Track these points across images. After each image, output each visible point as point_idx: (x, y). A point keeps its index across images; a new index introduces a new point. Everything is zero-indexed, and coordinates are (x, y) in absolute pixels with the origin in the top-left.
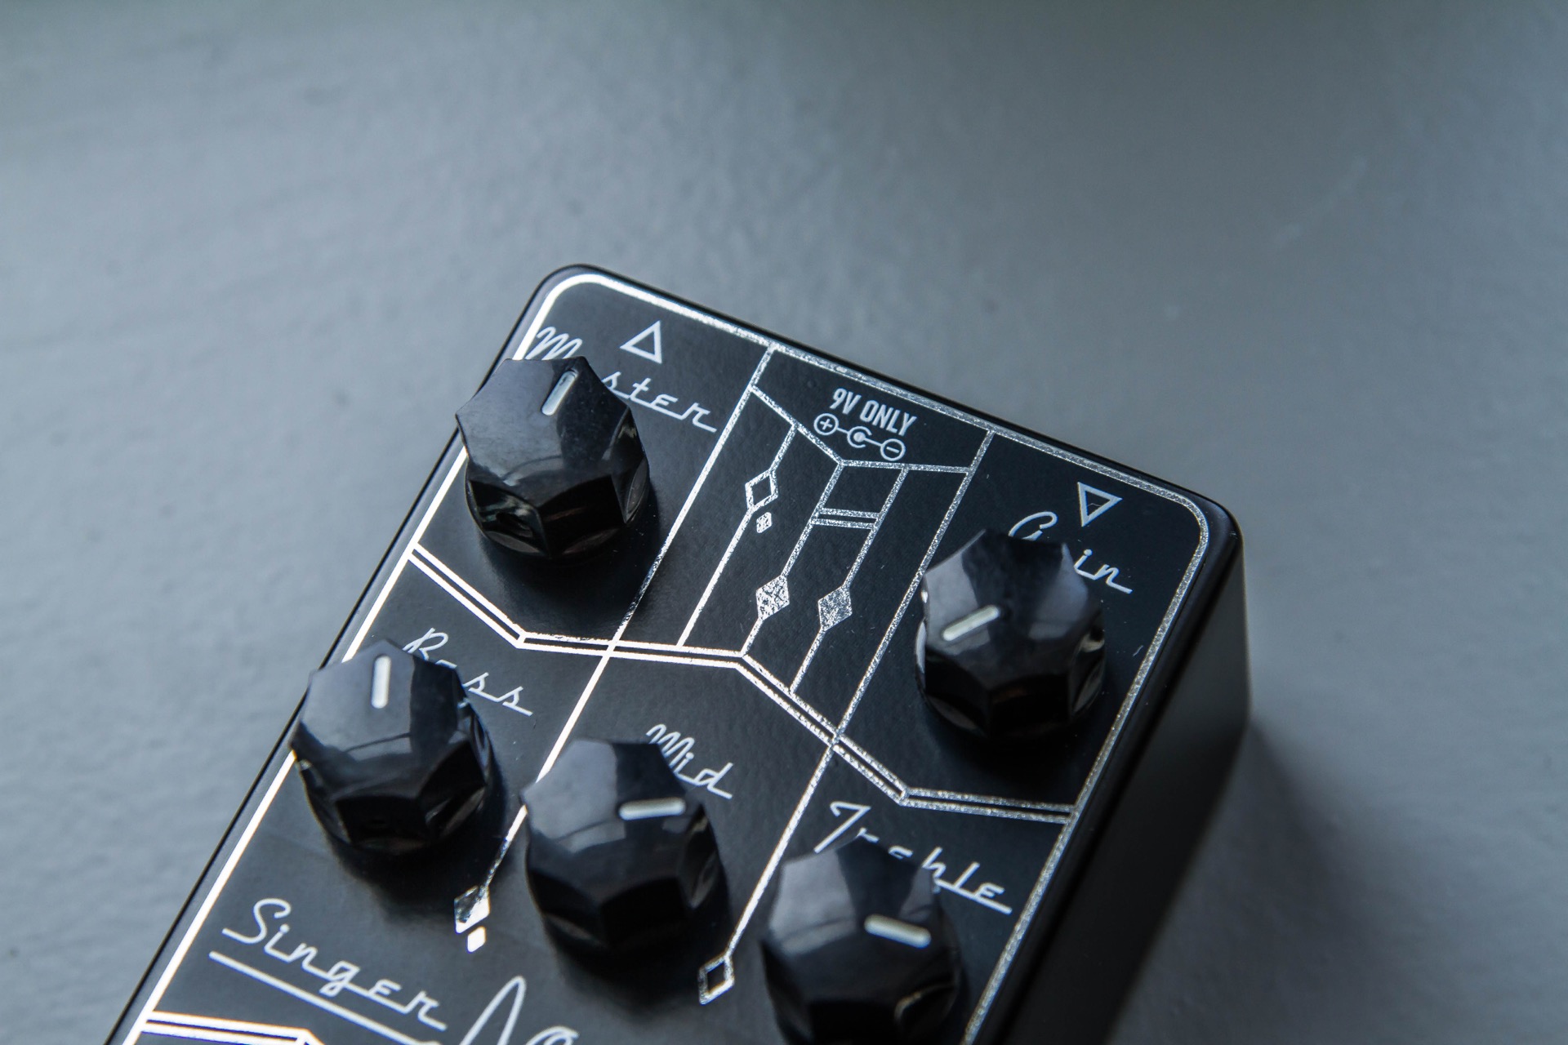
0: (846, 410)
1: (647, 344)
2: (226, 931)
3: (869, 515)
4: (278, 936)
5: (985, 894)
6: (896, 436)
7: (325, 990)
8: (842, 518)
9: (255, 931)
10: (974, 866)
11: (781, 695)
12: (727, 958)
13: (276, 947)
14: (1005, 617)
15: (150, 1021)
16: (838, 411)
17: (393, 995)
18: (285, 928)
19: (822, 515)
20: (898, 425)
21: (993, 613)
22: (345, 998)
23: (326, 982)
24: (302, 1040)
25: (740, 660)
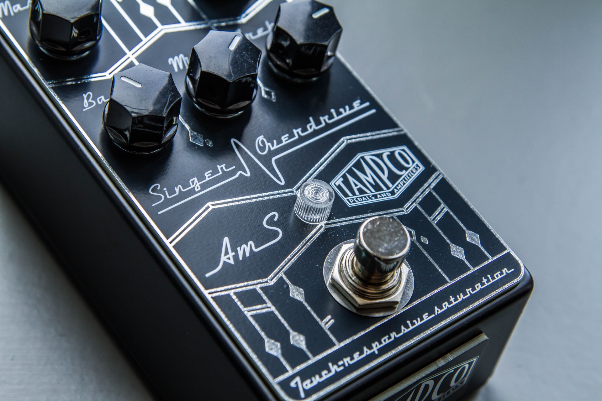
2: (153, 205)
4: (166, 192)
7: (197, 190)
9: (159, 198)
11: (182, 27)
12: (262, 88)
13: (170, 195)
15: (170, 243)
17: (213, 174)
18: (165, 189)
24: (210, 206)
25: (162, 30)
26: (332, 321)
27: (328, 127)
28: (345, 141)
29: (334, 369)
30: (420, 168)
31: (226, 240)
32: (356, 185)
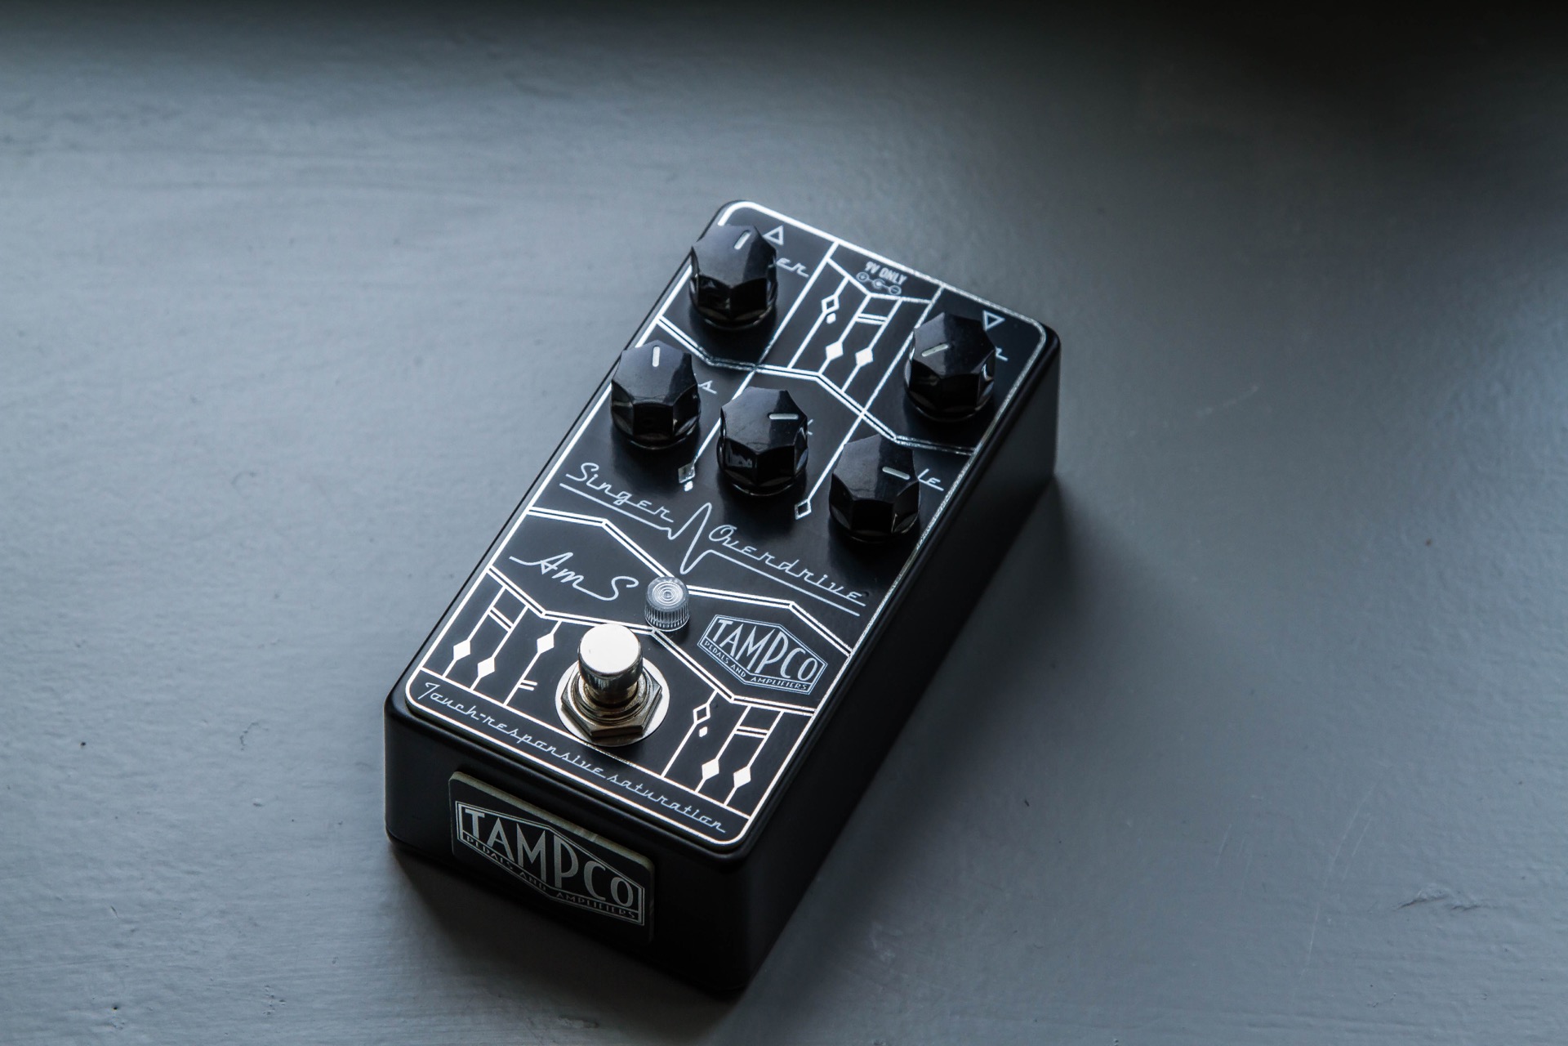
0: (873, 271)
1: (776, 236)
2: (568, 475)
3: (882, 318)
4: (593, 479)
5: (932, 482)
6: (897, 285)
7: (616, 503)
8: (872, 319)
9: (583, 476)
10: (927, 471)
11: (837, 392)
12: (808, 501)
13: (592, 483)
14: (952, 348)
15: (530, 511)
16: (869, 272)
17: (648, 507)
18: (596, 476)
19: (859, 317)
20: (898, 280)
21: (946, 347)
22: (625, 506)
23: (616, 499)
24: (604, 523)
25: (818, 377)
26: (532, 689)
27: (800, 582)
28: (791, 605)
29: (472, 712)
30: (806, 690)
31: (570, 555)
32: (733, 639)
